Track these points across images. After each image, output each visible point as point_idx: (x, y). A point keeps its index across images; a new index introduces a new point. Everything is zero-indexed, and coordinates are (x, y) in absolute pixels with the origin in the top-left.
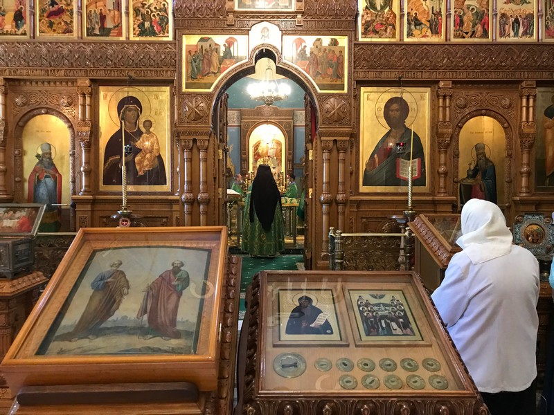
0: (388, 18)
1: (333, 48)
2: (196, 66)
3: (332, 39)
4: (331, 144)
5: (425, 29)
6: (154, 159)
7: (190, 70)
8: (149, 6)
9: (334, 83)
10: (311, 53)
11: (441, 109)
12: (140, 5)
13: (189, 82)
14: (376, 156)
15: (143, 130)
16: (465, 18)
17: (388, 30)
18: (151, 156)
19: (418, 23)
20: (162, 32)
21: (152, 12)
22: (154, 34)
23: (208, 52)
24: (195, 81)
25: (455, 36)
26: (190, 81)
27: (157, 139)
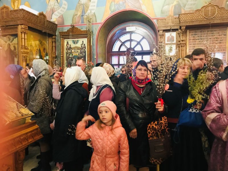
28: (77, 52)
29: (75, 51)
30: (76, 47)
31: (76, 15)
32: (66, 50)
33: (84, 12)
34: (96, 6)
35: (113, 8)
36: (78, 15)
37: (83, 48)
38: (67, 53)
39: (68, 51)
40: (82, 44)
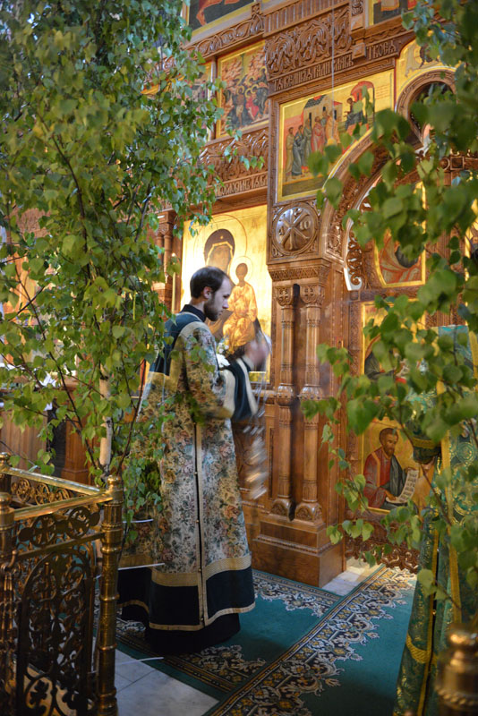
2: (299, 151)
6: (249, 327)
7: (290, 161)
8: (243, 80)
12: (231, 83)
13: (288, 183)
15: (235, 280)
18: (245, 322)
20: (259, 115)
21: (246, 87)
22: (249, 120)
23: (320, 121)
24: (299, 178)
26: (291, 180)
27: (254, 294)
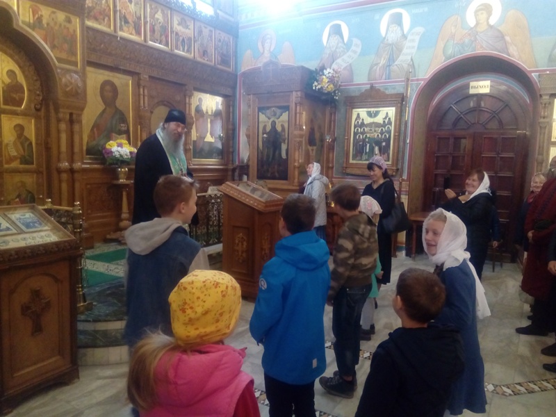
0: (105, 10)
1: (68, 25)
3: (66, 17)
4: (68, 117)
5: (131, 28)
9: (69, 59)
10: (48, 24)
11: (142, 97)
14: (95, 130)
16: (156, 28)
17: (106, 20)
19: (127, 22)
25: (151, 40)
28: (375, 131)
29: (371, 130)
30: (373, 123)
31: (377, 64)
32: (355, 127)
33: (391, 60)
34: (416, 48)
35: (450, 51)
36: (381, 65)
37: (386, 125)
38: (355, 134)
39: (358, 130)
40: (385, 118)
